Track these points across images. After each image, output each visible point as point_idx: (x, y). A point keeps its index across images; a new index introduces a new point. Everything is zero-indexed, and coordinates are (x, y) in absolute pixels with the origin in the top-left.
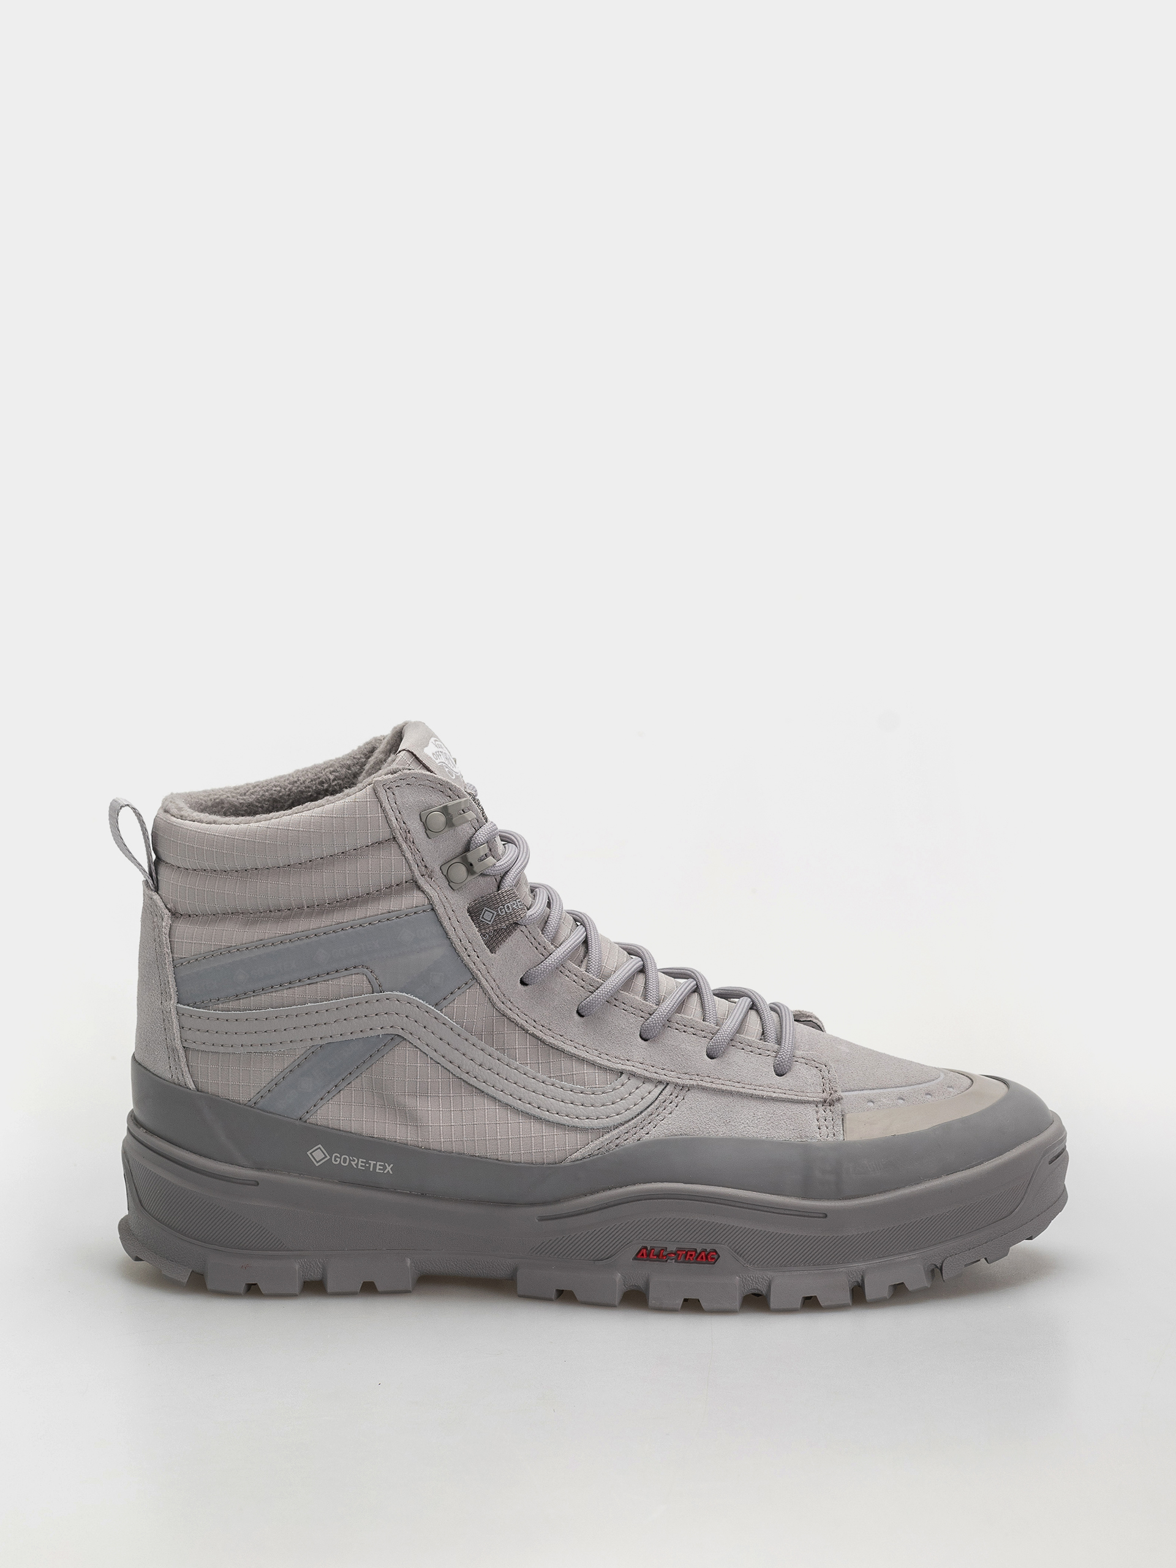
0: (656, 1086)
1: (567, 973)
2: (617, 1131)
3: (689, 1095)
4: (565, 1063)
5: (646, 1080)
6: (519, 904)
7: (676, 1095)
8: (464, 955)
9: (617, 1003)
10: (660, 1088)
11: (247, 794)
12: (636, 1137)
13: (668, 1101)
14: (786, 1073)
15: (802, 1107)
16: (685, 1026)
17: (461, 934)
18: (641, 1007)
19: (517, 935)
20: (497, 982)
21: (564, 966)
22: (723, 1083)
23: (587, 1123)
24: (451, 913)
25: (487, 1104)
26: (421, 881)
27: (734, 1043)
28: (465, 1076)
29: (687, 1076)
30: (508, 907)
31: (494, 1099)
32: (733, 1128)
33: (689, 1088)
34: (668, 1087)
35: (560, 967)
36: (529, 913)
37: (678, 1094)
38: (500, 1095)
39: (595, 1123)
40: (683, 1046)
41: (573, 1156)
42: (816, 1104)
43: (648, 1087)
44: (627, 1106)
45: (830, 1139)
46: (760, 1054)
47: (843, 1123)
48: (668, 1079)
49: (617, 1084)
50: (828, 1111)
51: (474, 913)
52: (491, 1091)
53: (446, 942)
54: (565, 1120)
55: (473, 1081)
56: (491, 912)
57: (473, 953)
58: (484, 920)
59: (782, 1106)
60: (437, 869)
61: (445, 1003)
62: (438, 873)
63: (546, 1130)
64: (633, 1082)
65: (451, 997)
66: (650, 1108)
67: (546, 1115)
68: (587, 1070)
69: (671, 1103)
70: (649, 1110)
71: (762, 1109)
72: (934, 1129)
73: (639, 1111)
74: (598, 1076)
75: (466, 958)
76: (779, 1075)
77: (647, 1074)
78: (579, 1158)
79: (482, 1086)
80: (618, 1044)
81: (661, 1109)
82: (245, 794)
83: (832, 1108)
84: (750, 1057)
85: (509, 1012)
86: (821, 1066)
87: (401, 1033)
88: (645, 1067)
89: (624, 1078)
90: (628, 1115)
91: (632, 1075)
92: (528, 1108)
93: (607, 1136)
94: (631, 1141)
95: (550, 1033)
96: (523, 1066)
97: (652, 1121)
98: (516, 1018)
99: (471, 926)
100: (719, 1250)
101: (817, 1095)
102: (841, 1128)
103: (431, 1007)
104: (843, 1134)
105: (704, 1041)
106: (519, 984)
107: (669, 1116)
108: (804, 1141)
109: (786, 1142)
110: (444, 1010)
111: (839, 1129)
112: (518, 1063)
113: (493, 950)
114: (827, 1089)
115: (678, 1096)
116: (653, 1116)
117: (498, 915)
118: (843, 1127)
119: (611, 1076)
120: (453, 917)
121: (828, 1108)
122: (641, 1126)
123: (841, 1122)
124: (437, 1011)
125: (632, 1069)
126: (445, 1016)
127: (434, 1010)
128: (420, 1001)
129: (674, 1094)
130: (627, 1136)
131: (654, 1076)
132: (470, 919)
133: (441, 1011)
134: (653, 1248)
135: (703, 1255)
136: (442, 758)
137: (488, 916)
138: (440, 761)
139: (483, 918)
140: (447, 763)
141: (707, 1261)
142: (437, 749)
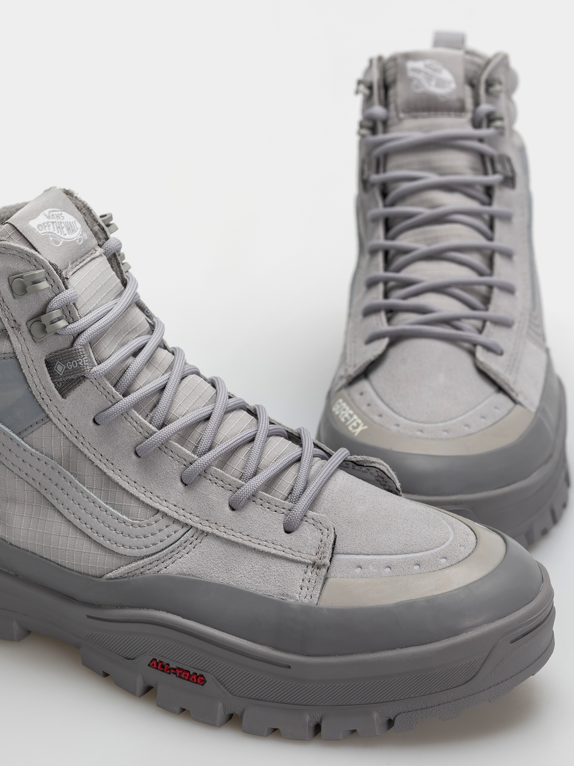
0: (182, 527)
1: (131, 420)
2: (142, 561)
3: (206, 540)
4: (119, 494)
5: (176, 521)
6: (84, 361)
7: (196, 538)
8: (38, 398)
9: (166, 450)
10: (185, 530)
12: (156, 569)
13: (189, 542)
14: (293, 531)
15: (294, 566)
16: (217, 478)
17: (37, 380)
18: (184, 457)
19: (85, 385)
20: (70, 420)
21: (128, 413)
22: (234, 534)
23: (121, 550)
24: (30, 363)
25: (57, 518)
26: (10, 332)
27: (255, 499)
29: (207, 523)
30: (75, 363)
31: (62, 515)
32: (232, 576)
33: (208, 534)
34: (191, 530)
35: (125, 414)
36: (97, 368)
37: (198, 538)
38: (65, 512)
39: (127, 551)
40: (211, 496)
41: (108, 575)
42: (307, 565)
43: (175, 527)
44: (154, 542)
45: (306, 601)
46: (276, 511)
47: (322, 588)
48: (192, 523)
49: (152, 520)
50: (314, 573)
51: (49, 364)
52: (60, 507)
53: (26, 386)
54: (107, 544)
55: (49, 497)
56: (62, 366)
57: (46, 397)
58: (57, 371)
59: (278, 562)
60: (24, 324)
61: (25, 432)
62: (24, 328)
63: (93, 549)
64: (163, 522)
65: (30, 430)
66: (172, 546)
67: (95, 536)
68: (133, 504)
69: (191, 544)
70: (170, 548)
71: (259, 562)
72: (398, 606)
73: (162, 547)
74: (140, 511)
75: (40, 401)
76: (287, 532)
77: (176, 516)
78: (113, 577)
79: (54, 502)
80: (161, 485)
81: (181, 548)
83: (318, 571)
84: (265, 513)
85: (80, 446)
86: (324, 529)
88: (176, 510)
89: (158, 516)
90: (153, 549)
91: (165, 515)
92: (83, 527)
93: (134, 564)
94: (153, 571)
95: (112, 467)
96: (88, 491)
97: (172, 557)
98: (86, 451)
99: (46, 375)
100: (207, 676)
101: (310, 557)
102: (319, 592)
103: (14, 435)
104: (319, 598)
105: (229, 494)
106: (91, 424)
107: (186, 555)
108: (283, 599)
109: (270, 597)
110: (25, 439)
111: (317, 593)
112: (85, 488)
113: (64, 396)
114: (320, 553)
115: (197, 539)
116: (173, 553)
117: (66, 369)
118: (321, 591)
119: (149, 513)
120: (32, 366)
121: (315, 570)
122: (162, 560)
123: (320, 587)
124: (20, 440)
125: (166, 510)
126: (25, 444)
127: (17, 438)
128: (7, 429)
129: (195, 537)
130: (150, 566)
131: (182, 519)
132: (46, 369)
133: (23, 439)
134: (161, 662)
135: (194, 677)
136: (49, 229)
137: (60, 368)
138: (44, 231)
139: (56, 369)
140: (56, 232)
141: (197, 683)
142: (47, 220)
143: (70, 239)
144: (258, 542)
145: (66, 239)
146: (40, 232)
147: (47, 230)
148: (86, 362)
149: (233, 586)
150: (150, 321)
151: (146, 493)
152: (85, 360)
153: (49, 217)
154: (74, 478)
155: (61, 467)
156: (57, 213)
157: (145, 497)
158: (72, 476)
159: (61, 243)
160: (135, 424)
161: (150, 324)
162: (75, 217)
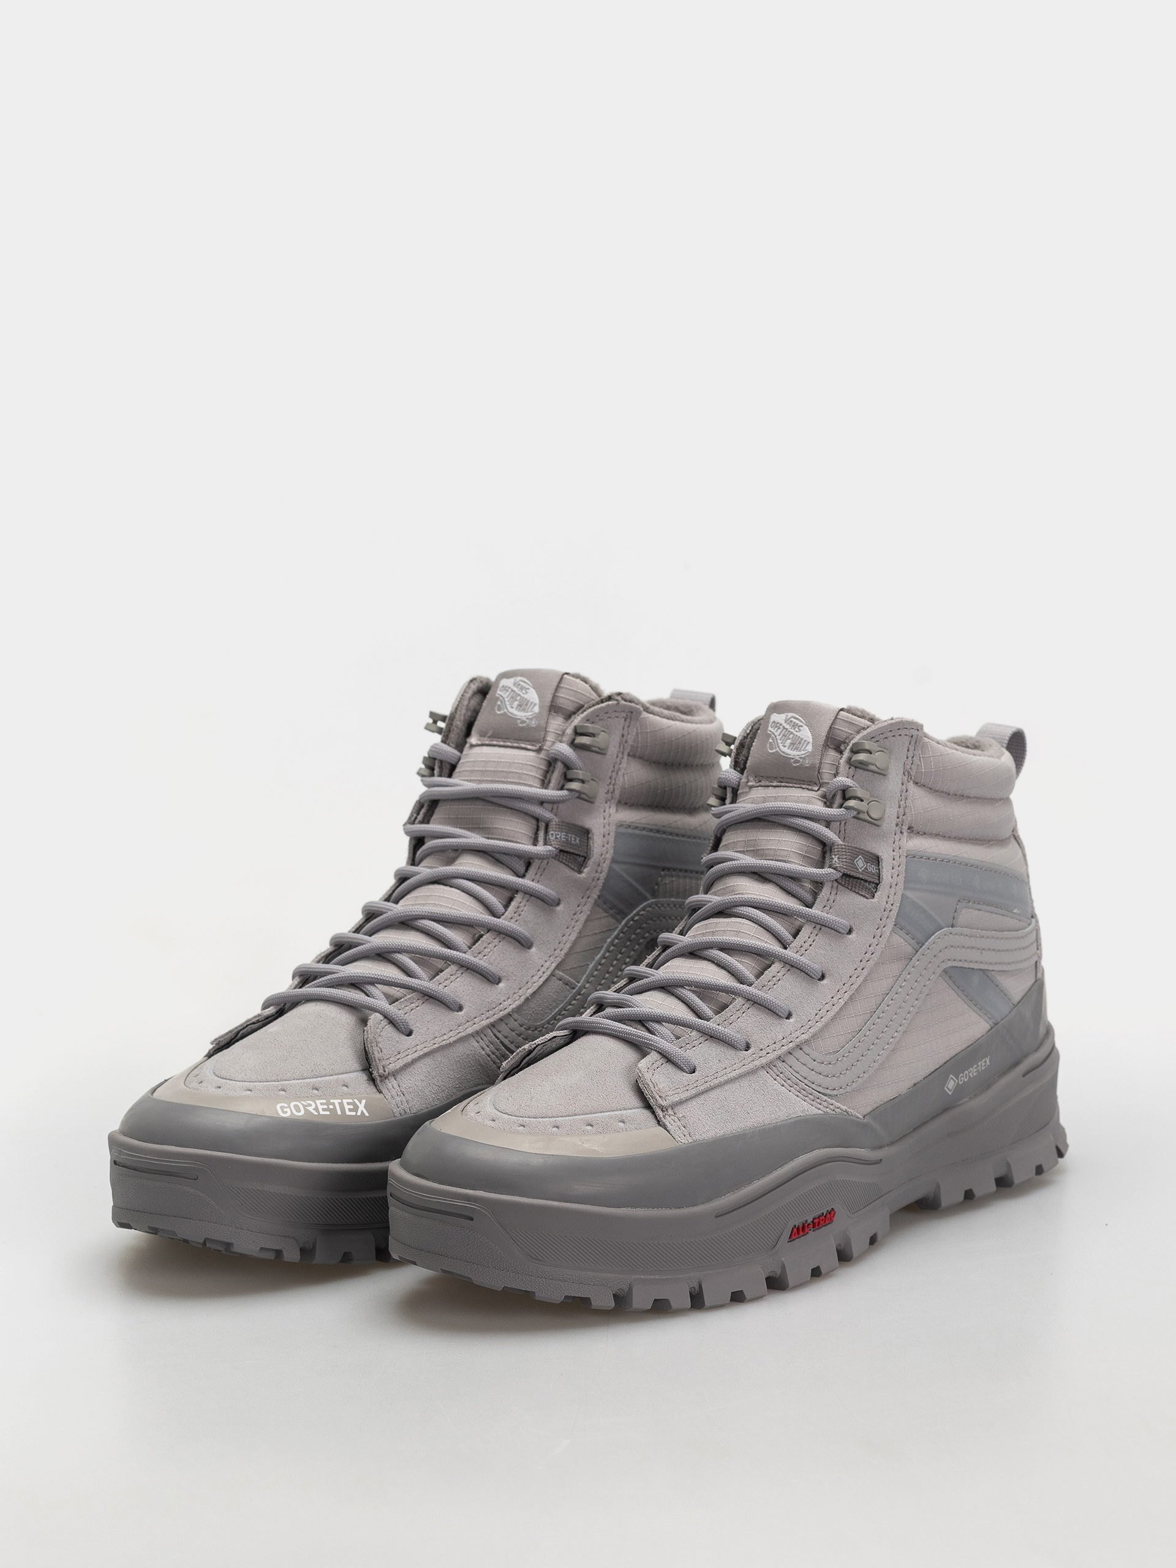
136: (505, 693)
145: (508, 711)
162: (540, 701)
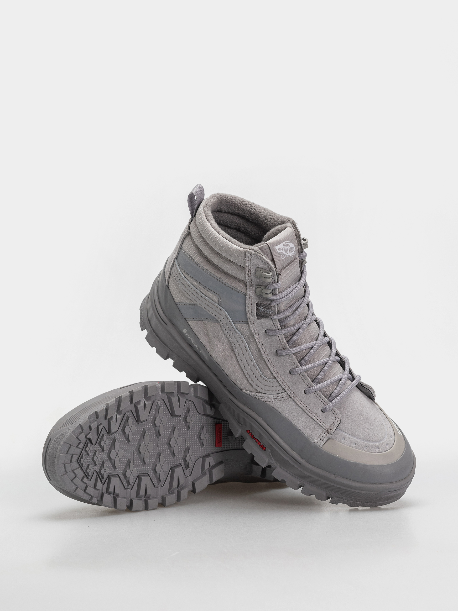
1: (280, 338)
2: (261, 394)
3: (289, 400)
4: (263, 363)
9: (289, 357)
10: (283, 391)
11: (245, 206)
12: (265, 400)
13: (282, 397)
14: (325, 413)
15: (319, 427)
16: (304, 378)
17: (250, 308)
18: (295, 363)
19: (268, 319)
20: (256, 327)
21: (281, 335)
22: (301, 403)
23: (254, 386)
24: (250, 301)
26: (248, 285)
28: (233, 345)
29: (292, 393)
30: (268, 311)
31: (236, 357)
33: (291, 398)
34: (285, 392)
35: (279, 335)
38: (238, 357)
39: (256, 387)
40: (299, 383)
41: (245, 391)
42: (324, 430)
43: (280, 388)
44: (269, 389)
45: (318, 444)
46: (321, 402)
47: (326, 442)
48: (287, 390)
49: (272, 380)
51: (258, 305)
53: (245, 308)
54: (250, 379)
56: (263, 309)
57: (251, 316)
59: (314, 423)
60: (255, 285)
61: (236, 322)
62: (254, 287)
63: (243, 378)
64: (277, 384)
65: (239, 322)
66: (275, 395)
67: (246, 374)
68: (267, 370)
71: (306, 419)
72: (352, 463)
73: (271, 393)
74: (268, 374)
75: (248, 316)
76: (322, 411)
77: (282, 385)
78: (246, 393)
80: (281, 369)
81: (278, 397)
82: (245, 205)
84: (317, 400)
85: (256, 337)
86: (337, 418)
87: (219, 321)
88: (283, 382)
89: (275, 380)
90: (267, 392)
91: (277, 381)
93: (257, 394)
94: (263, 400)
95: (265, 351)
96: (251, 355)
97: (273, 399)
98: (257, 340)
99: (255, 308)
100: (267, 449)
101: (327, 427)
102: (324, 443)
103: (231, 321)
104: (323, 445)
105: (306, 386)
106: (264, 331)
107: (279, 401)
108: (309, 439)
109: (304, 435)
110: (235, 324)
111: (323, 442)
112: (250, 352)
113: (258, 319)
114: (331, 427)
115: (286, 397)
116: (275, 398)
117: (264, 311)
118: (325, 443)
119: (272, 377)
120: (251, 302)
121: (327, 433)
122: (269, 398)
123: (326, 441)
124: (233, 324)
125: (279, 380)
126: (234, 327)
127: (232, 322)
128: (229, 317)
129: (286, 396)
130: (263, 398)
131: (284, 387)
132: (256, 306)
133: (234, 324)
134: (251, 433)
135: (262, 446)
136: (282, 251)
137: (261, 309)
138: (280, 252)
139: (260, 308)
140: (284, 253)
141: (262, 449)
142: (283, 247)
143: (289, 256)
144: (309, 411)
145: (287, 256)
146: (278, 252)
147: (281, 252)
148: (273, 313)
149: (292, 424)
150: (305, 288)
151: (274, 369)
152: (273, 311)
153: (284, 245)
154: (247, 346)
155: (244, 339)
156: (288, 244)
157: (273, 370)
158: (247, 345)
159: (285, 257)
160: (281, 341)
161: (304, 289)
162: (294, 244)
